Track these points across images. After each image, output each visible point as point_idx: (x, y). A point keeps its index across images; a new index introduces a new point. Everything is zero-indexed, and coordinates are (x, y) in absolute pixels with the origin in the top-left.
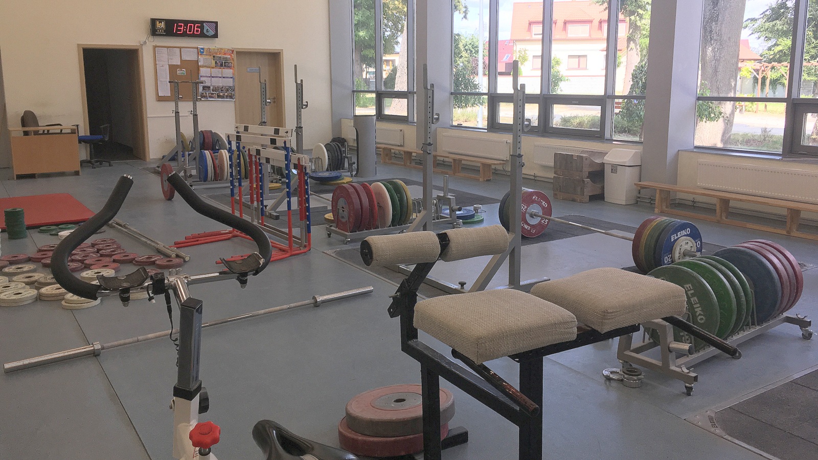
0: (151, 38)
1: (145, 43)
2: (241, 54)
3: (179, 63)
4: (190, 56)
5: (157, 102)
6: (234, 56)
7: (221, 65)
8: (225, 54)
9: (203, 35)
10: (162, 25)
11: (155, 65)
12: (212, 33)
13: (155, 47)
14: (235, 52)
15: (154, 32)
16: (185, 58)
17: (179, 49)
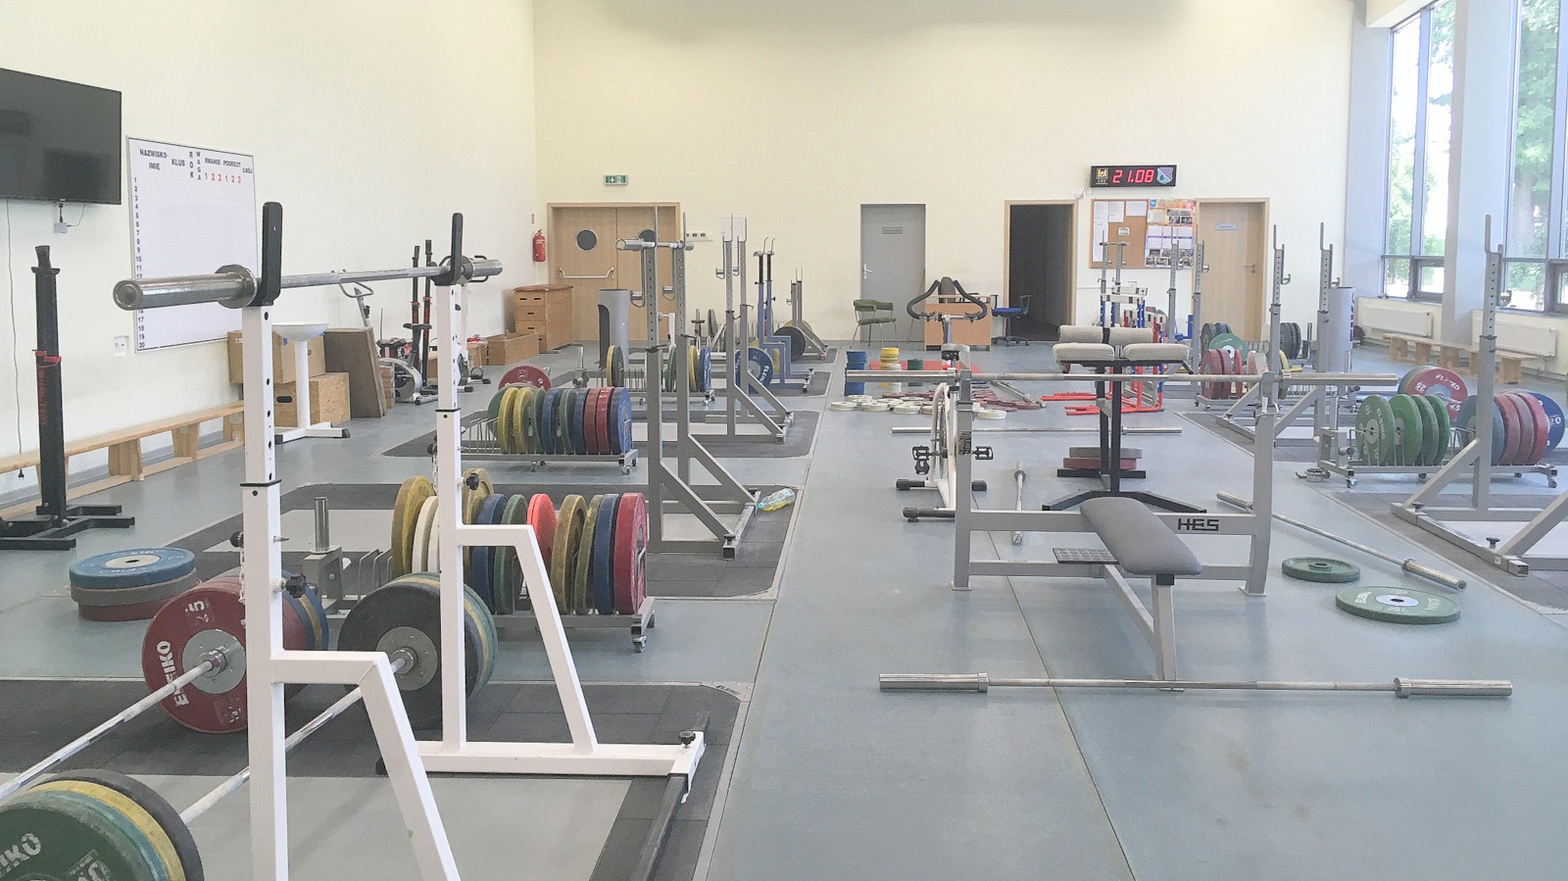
0: (1090, 190)
1: (1082, 196)
2: (1206, 206)
3: (1122, 221)
4: (1137, 210)
5: (1092, 270)
6: (1197, 208)
7: (1178, 222)
8: (1185, 207)
9: (1156, 184)
10: (1105, 173)
11: (1092, 223)
12: (1168, 180)
13: (1094, 201)
14: (1198, 204)
15: (1094, 183)
16: (1130, 213)
17: (1123, 203)
